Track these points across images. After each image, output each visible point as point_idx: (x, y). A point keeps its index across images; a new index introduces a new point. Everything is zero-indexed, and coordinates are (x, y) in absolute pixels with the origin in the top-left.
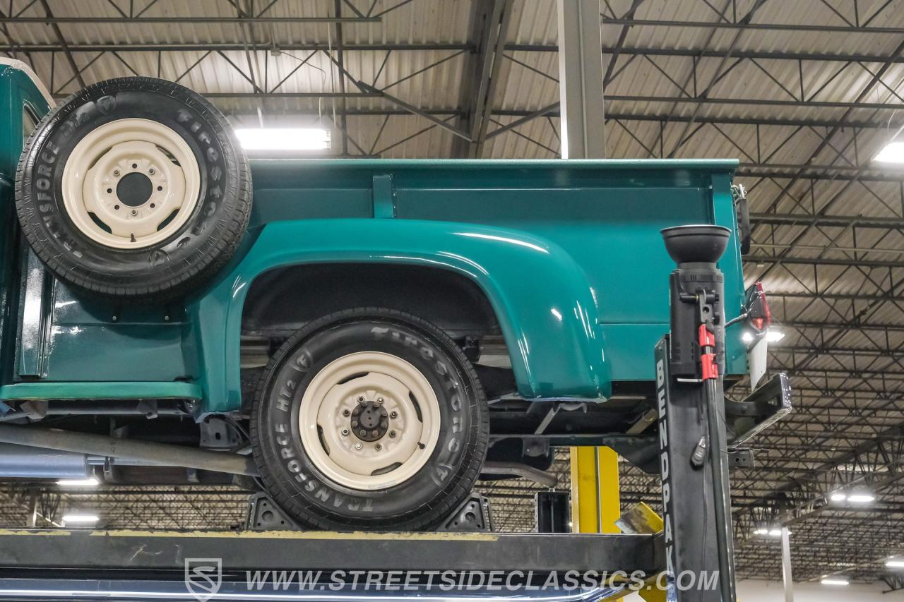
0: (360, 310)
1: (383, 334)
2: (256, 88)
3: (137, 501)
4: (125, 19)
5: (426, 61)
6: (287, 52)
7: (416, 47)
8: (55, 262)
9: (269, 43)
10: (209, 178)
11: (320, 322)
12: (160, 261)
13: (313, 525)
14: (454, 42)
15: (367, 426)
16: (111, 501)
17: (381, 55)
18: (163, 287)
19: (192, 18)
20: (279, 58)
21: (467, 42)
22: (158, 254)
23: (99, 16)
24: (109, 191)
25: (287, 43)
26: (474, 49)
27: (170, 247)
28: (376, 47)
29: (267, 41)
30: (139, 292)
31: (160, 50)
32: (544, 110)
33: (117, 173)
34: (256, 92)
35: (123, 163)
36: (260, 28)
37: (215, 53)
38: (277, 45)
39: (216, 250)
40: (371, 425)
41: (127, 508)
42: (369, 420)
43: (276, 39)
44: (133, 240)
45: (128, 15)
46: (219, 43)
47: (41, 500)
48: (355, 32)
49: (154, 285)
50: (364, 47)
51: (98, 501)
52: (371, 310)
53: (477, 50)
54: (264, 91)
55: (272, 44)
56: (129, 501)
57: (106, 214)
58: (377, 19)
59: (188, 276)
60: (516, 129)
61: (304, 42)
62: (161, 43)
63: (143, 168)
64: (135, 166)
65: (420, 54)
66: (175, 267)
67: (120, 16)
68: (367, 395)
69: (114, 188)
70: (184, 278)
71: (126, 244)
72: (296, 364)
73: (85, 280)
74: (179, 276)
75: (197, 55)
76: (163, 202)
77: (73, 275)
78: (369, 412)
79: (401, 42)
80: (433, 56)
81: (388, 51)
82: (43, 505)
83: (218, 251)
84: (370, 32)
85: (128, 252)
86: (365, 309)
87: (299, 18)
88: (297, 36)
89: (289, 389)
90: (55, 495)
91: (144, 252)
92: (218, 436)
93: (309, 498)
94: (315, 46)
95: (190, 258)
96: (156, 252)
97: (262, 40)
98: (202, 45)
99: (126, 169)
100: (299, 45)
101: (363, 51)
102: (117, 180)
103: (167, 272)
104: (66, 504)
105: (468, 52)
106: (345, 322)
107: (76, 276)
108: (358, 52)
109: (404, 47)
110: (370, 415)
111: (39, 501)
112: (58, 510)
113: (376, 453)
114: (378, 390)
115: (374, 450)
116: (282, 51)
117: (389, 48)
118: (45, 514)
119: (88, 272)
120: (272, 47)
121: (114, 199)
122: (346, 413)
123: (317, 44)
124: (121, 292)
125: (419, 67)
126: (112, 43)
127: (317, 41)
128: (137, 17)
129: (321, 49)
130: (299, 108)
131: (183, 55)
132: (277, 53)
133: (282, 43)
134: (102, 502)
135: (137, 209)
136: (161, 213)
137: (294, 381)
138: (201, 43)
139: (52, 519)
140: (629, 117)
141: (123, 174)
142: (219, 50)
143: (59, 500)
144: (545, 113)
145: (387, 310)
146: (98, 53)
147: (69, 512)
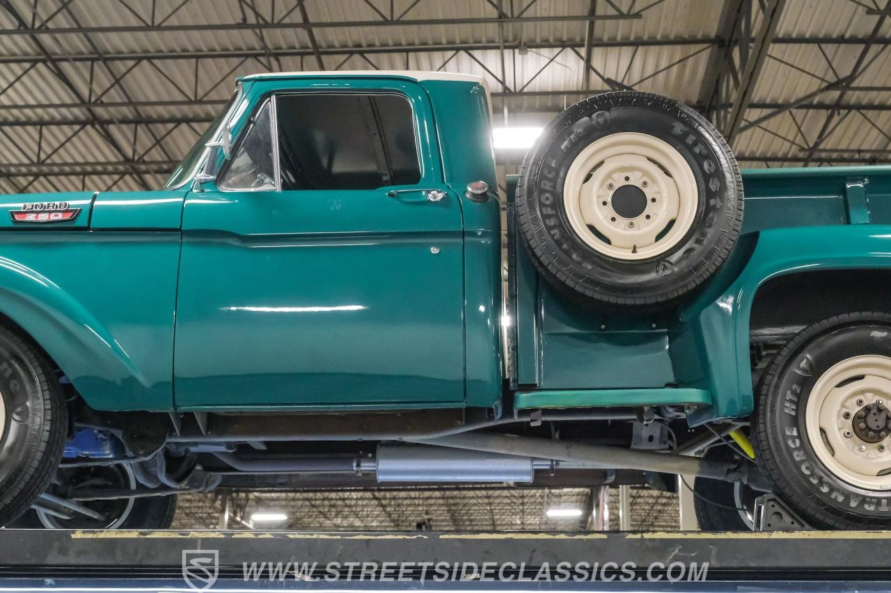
0: (855, 316)
1: (882, 337)
2: (506, 88)
3: (324, 499)
4: (386, 22)
5: (672, 56)
6: (534, 50)
7: (666, 42)
8: (564, 274)
9: (517, 42)
10: (708, 189)
11: (817, 327)
12: (668, 272)
13: (830, 525)
14: (703, 36)
15: (875, 428)
16: (298, 499)
17: (627, 52)
18: (670, 297)
19: (444, 20)
20: (525, 56)
21: (716, 36)
22: (664, 265)
23: (352, 20)
24: (605, 203)
25: (534, 41)
26: (723, 43)
27: (674, 258)
28: (625, 43)
29: (515, 40)
30: (648, 301)
31: (407, 51)
32: (797, 101)
33: (611, 186)
34: (505, 92)
35: (616, 176)
36: (509, 28)
37: (462, 53)
38: (525, 44)
39: (720, 259)
40: (878, 427)
41: (314, 506)
42: (875, 422)
43: (524, 38)
44: (634, 251)
45: (389, 18)
46: (467, 43)
47: (232, 500)
48: (605, 29)
49: (662, 295)
50: (612, 43)
51: (286, 499)
52: (866, 315)
53: (727, 43)
54: (512, 90)
55: (520, 42)
56: (316, 499)
57: (605, 227)
58: (638, 15)
59: (694, 285)
60: (764, 124)
61: (551, 40)
62: (409, 45)
63: (636, 180)
64: (627, 179)
65: (666, 49)
66: (683, 276)
67: (381, 19)
68: (865, 397)
69: (609, 200)
70: (690, 287)
71: (627, 255)
72: (800, 369)
73: (594, 291)
74: (686, 286)
75: (443, 56)
76: (659, 214)
77: (582, 286)
78: (875, 414)
79: (649, 38)
80: (678, 51)
81: (635, 47)
82: (233, 503)
83: (721, 260)
84: (621, 29)
85: (634, 263)
86: (860, 314)
87: (550, 17)
88: (545, 34)
89: (794, 393)
90: (244, 495)
91: (651, 262)
92: (651, 439)
93: (824, 499)
94: (562, 44)
95: (696, 268)
96: (662, 262)
97: (511, 39)
98: (449, 46)
99: (619, 182)
100: (546, 43)
101: (609, 48)
102: (611, 193)
103: (675, 282)
104: (254, 503)
105: (716, 47)
106: (843, 327)
107: (585, 288)
108: (604, 48)
109: (652, 42)
110: (877, 417)
111: (230, 500)
112: (247, 509)
113: (880, 454)
114: (876, 392)
115: (877, 451)
116: (529, 49)
117: (637, 43)
118: (235, 513)
119: (596, 283)
120: (521, 46)
121: (610, 211)
122: (847, 416)
123: (564, 42)
124: (630, 302)
125: (663, 65)
126: (360, 46)
127: (565, 38)
128: (398, 20)
129: (568, 46)
130: (537, 105)
131: (430, 57)
132: (525, 52)
133: (530, 41)
134: (290, 500)
135: (635, 220)
136: (659, 224)
137: (798, 385)
138: (448, 43)
139: (242, 518)
140: (871, 107)
141: (617, 186)
142: (467, 50)
143: (247, 499)
144: (797, 106)
145: (882, 314)
146: (346, 56)
147: (256, 511)
